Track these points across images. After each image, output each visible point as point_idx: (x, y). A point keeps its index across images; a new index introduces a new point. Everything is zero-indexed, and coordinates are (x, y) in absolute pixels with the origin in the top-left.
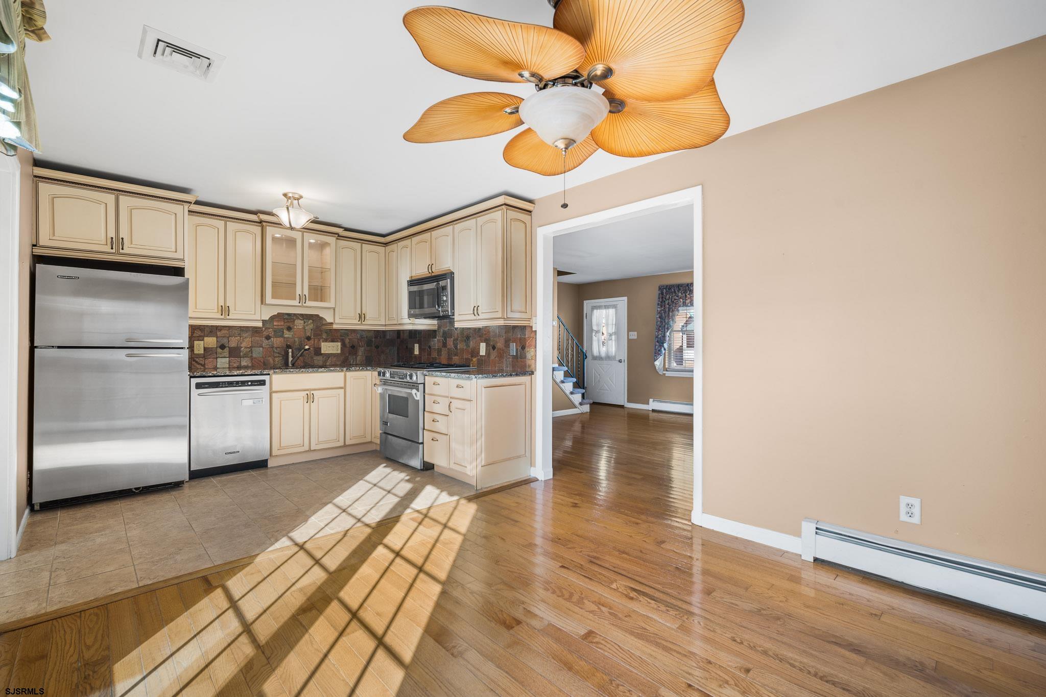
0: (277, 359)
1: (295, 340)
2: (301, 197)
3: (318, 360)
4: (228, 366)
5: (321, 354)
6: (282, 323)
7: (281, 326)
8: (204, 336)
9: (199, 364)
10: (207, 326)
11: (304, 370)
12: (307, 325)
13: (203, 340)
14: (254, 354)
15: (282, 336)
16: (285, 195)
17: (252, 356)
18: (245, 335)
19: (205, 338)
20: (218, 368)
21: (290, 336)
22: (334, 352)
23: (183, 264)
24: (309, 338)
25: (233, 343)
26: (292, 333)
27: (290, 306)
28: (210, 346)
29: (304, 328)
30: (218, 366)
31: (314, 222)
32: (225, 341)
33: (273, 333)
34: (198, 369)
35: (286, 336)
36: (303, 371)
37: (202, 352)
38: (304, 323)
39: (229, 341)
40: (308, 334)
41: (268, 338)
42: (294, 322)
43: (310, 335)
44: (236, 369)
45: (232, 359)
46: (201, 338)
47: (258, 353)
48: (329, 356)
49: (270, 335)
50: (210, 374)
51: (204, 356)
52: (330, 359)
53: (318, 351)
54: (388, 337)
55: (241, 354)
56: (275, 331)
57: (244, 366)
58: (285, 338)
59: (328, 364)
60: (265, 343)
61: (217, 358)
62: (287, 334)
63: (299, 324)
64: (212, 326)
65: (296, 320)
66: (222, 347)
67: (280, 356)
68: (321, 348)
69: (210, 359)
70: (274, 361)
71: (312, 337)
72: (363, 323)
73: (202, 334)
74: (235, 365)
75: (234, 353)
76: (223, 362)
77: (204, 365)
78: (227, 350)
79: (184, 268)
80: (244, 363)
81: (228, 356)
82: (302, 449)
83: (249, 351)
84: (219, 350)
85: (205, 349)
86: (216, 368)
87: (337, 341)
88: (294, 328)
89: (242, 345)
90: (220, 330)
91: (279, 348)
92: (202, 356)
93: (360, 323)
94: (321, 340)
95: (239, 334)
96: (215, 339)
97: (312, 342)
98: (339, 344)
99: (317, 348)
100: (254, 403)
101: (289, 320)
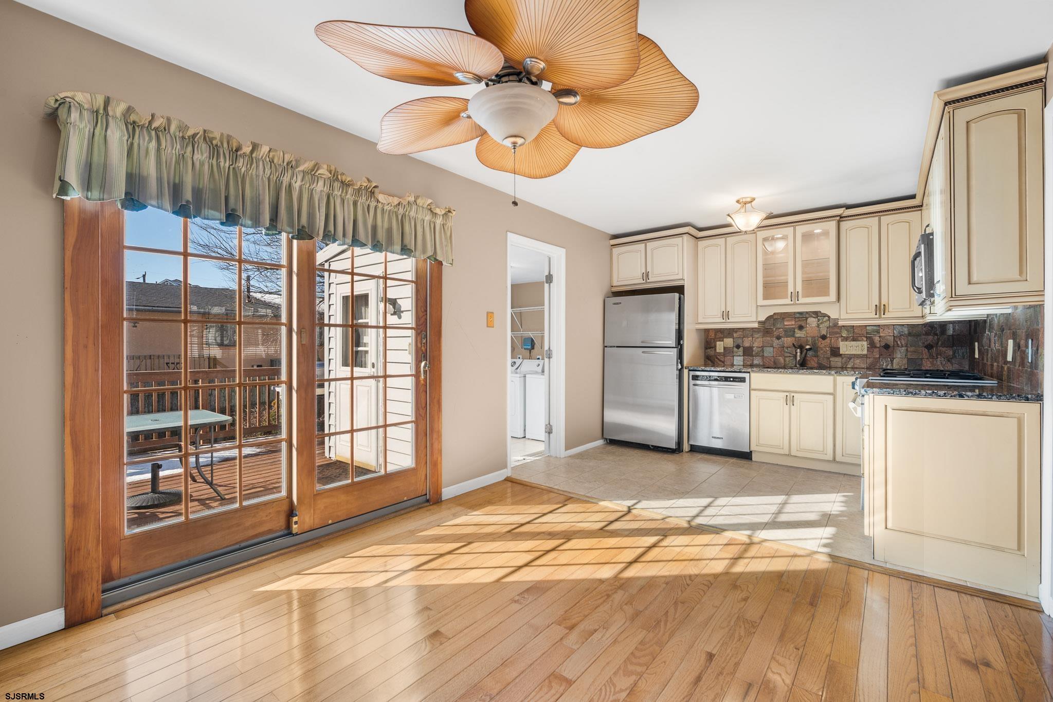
0: (787, 359)
1: (807, 340)
2: (754, 199)
3: (836, 361)
4: (742, 363)
5: (841, 355)
6: (793, 323)
7: (792, 325)
8: (723, 338)
9: (721, 361)
10: (726, 329)
11: (783, 370)
12: (821, 323)
13: (723, 341)
14: (765, 353)
15: (793, 336)
16: (738, 202)
17: (763, 356)
18: (756, 336)
19: (725, 339)
20: (735, 365)
21: (803, 336)
22: (858, 353)
23: (683, 282)
24: (824, 337)
25: (747, 344)
26: (804, 332)
27: (782, 305)
28: (729, 346)
29: (818, 326)
30: (735, 363)
31: (768, 218)
32: (739, 341)
33: (783, 333)
34: (719, 365)
35: (797, 335)
36: (781, 372)
37: (722, 351)
38: (818, 321)
39: (743, 341)
40: (824, 332)
41: (778, 338)
42: (807, 319)
43: (826, 334)
44: (749, 367)
45: (746, 357)
46: (722, 339)
47: (769, 352)
48: (850, 357)
49: (781, 335)
50: (700, 369)
51: (724, 355)
52: (852, 360)
53: (835, 352)
54: (950, 331)
55: (754, 353)
56: (785, 331)
57: (756, 364)
58: (796, 338)
59: (849, 366)
60: (776, 343)
61: (733, 356)
62: (799, 334)
63: (812, 321)
64: (730, 329)
65: (809, 318)
66: (738, 347)
67: (791, 355)
68: (839, 348)
69: (728, 357)
70: (785, 361)
71: (828, 336)
72: (883, 316)
73: (723, 336)
74: (749, 363)
75: (748, 352)
76: (738, 360)
77: (723, 362)
78: (741, 349)
79: (684, 286)
80: (756, 362)
81: (742, 354)
82: (782, 452)
83: (761, 351)
84: (735, 349)
85: (725, 348)
86: (733, 365)
87: (863, 340)
88: (806, 327)
89: (754, 345)
90: (736, 332)
91: (790, 347)
92: (723, 354)
93: (877, 316)
94: (840, 339)
95: (752, 335)
96: (732, 339)
97: (828, 340)
98: (865, 343)
99: (835, 348)
100: (735, 397)
101: (801, 319)
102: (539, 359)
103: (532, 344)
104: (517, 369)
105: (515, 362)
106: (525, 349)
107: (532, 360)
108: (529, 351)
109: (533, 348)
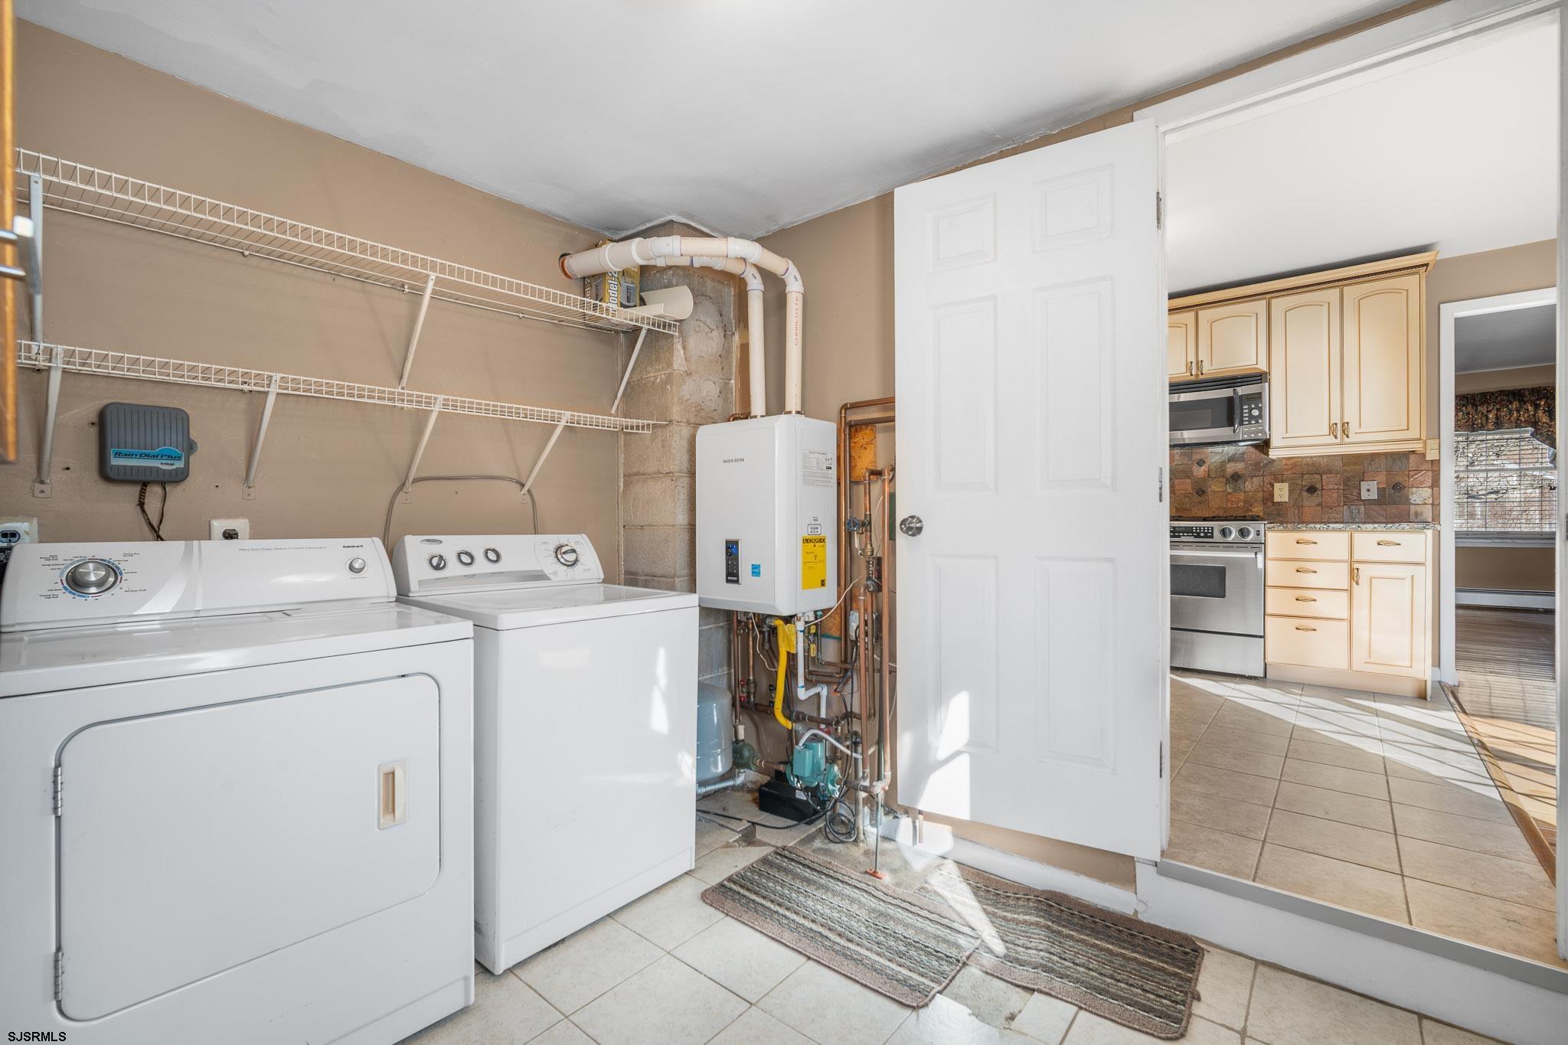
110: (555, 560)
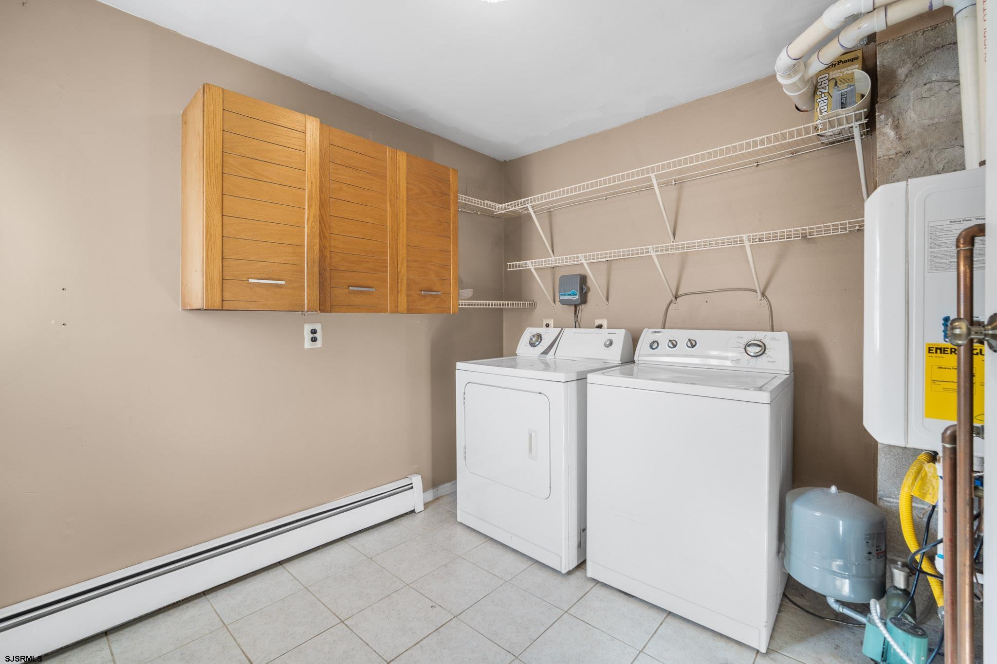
102: (600, 327)
103: (582, 289)
104: (546, 352)
105: (539, 336)
106: (563, 302)
107: (581, 330)
108: (573, 308)
109: (584, 300)
110: (744, 350)
